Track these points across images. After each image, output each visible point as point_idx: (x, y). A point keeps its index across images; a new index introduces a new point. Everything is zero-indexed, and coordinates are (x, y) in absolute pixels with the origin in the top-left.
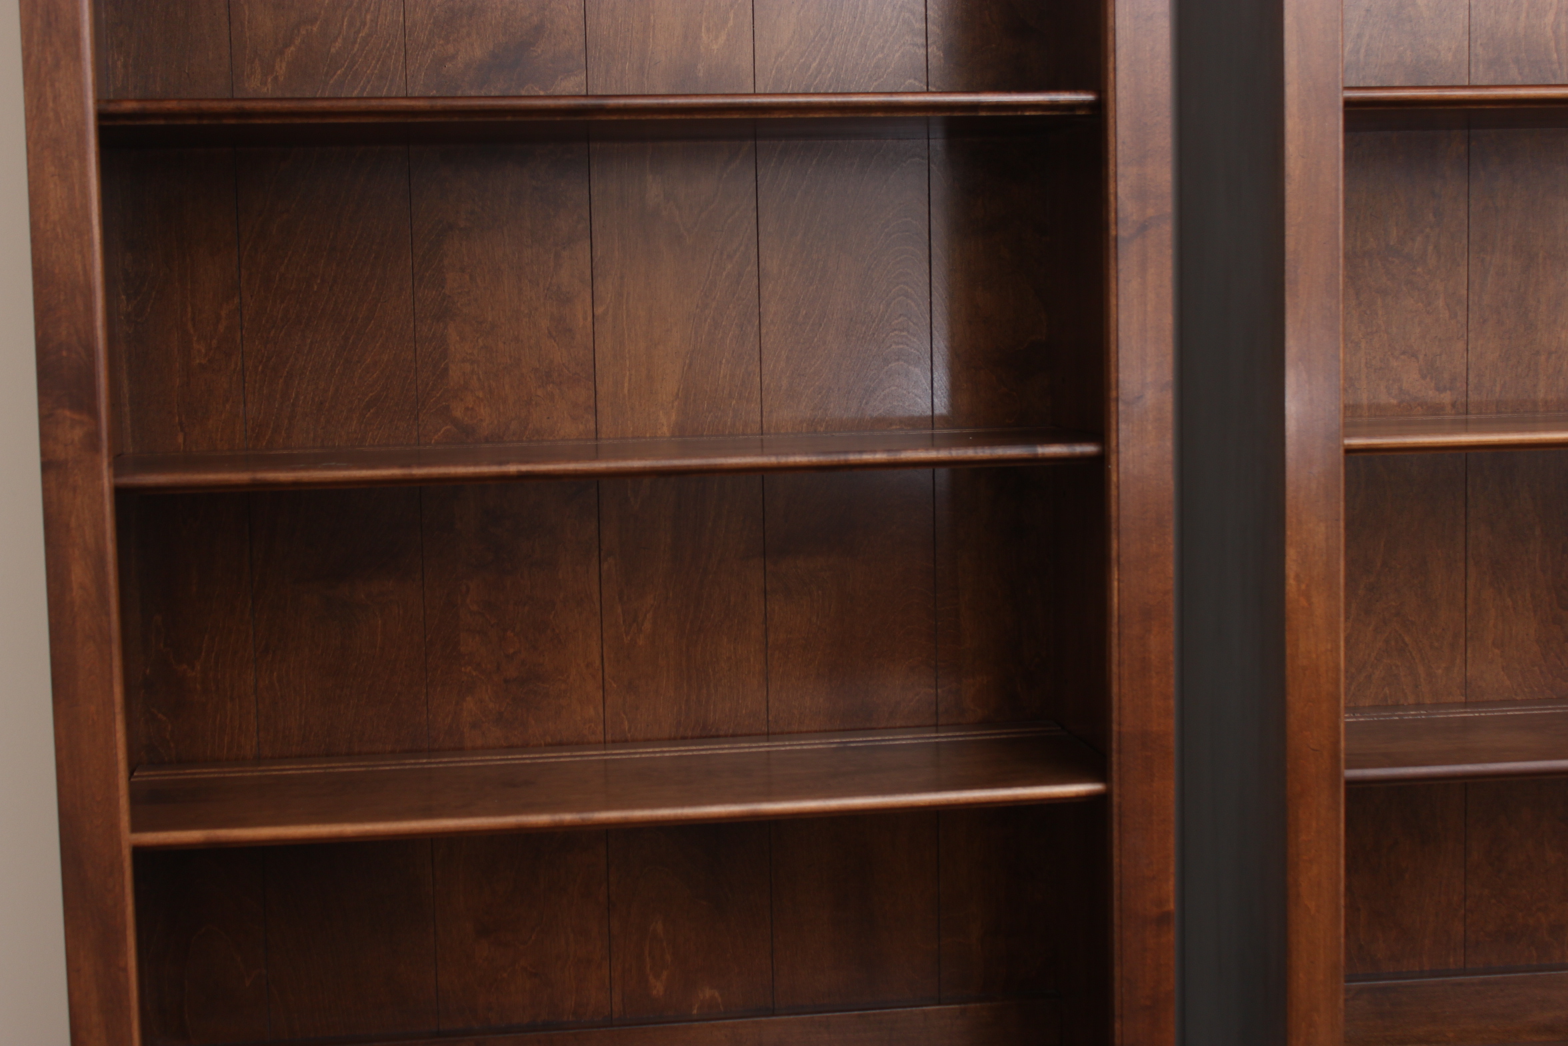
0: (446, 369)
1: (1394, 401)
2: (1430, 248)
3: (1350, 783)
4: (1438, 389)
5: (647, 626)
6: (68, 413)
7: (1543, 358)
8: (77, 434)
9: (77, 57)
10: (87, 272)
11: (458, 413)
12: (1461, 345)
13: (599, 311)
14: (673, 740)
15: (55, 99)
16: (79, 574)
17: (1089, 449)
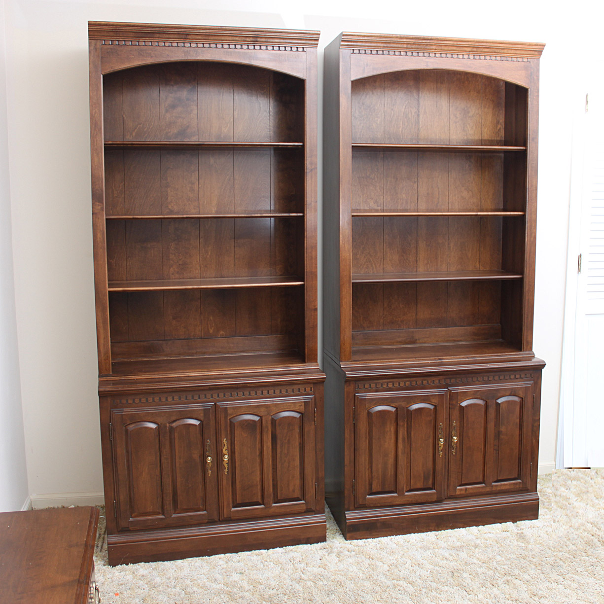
0: (167, 198)
1: (368, 208)
2: (376, 177)
3: (353, 283)
4: (378, 206)
5: (209, 253)
6: (97, 203)
7: (399, 200)
8: (99, 207)
9: (101, 133)
10: (102, 175)
11: (170, 207)
12: (382, 197)
13: (200, 186)
14: (214, 278)
15: (96, 141)
16: (99, 235)
17: (301, 214)
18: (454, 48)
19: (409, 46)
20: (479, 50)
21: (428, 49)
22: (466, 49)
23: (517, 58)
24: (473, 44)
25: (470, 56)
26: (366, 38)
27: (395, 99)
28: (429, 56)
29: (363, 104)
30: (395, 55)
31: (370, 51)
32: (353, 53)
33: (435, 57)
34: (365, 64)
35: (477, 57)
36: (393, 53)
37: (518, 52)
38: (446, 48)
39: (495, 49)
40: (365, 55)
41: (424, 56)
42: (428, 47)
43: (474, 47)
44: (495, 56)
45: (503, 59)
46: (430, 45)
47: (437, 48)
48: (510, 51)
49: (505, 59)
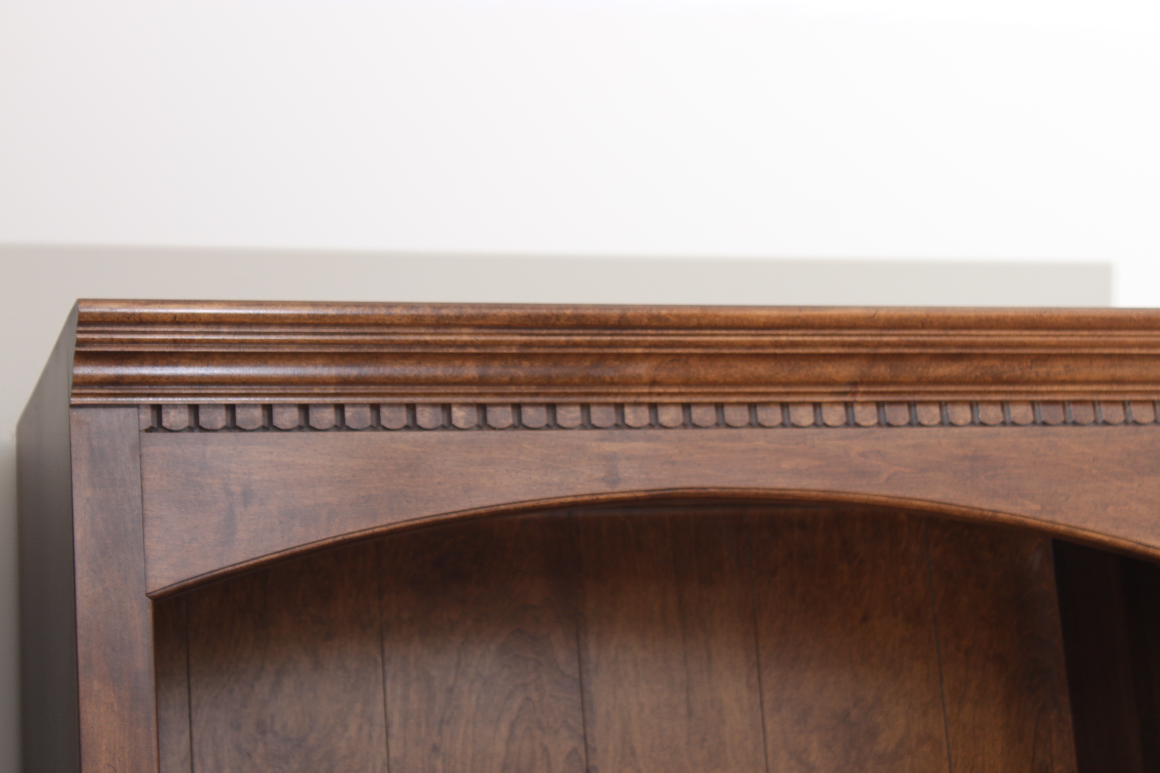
18: (762, 369)
19: (495, 370)
20: (908, 371)
21: (612, 383)
22: (830, 370)
23: (1124, 404)
24: (869, 337)
25: (858, 409)
26: (226, 335)
27: (450, 690)
28: (621, 425)
29: (262, 728)
30: (413, 426)
31: (258, 413)
32: (158, 426)
33: (655, 424)
34: (236, 489)
35: (901, 415)
36: (403, 416)
37: (1126, 371)
38: (713, 372)
39: (997, 363)
40: (231, 436)
41: (588, 425)
42: (608, 371)
43: (874, 358)
44: (1003, 404)
45: (1045, 413)
46: (618, 356)
47: (662, 374)
48: (1083, 370)
49: (1057, 413)
